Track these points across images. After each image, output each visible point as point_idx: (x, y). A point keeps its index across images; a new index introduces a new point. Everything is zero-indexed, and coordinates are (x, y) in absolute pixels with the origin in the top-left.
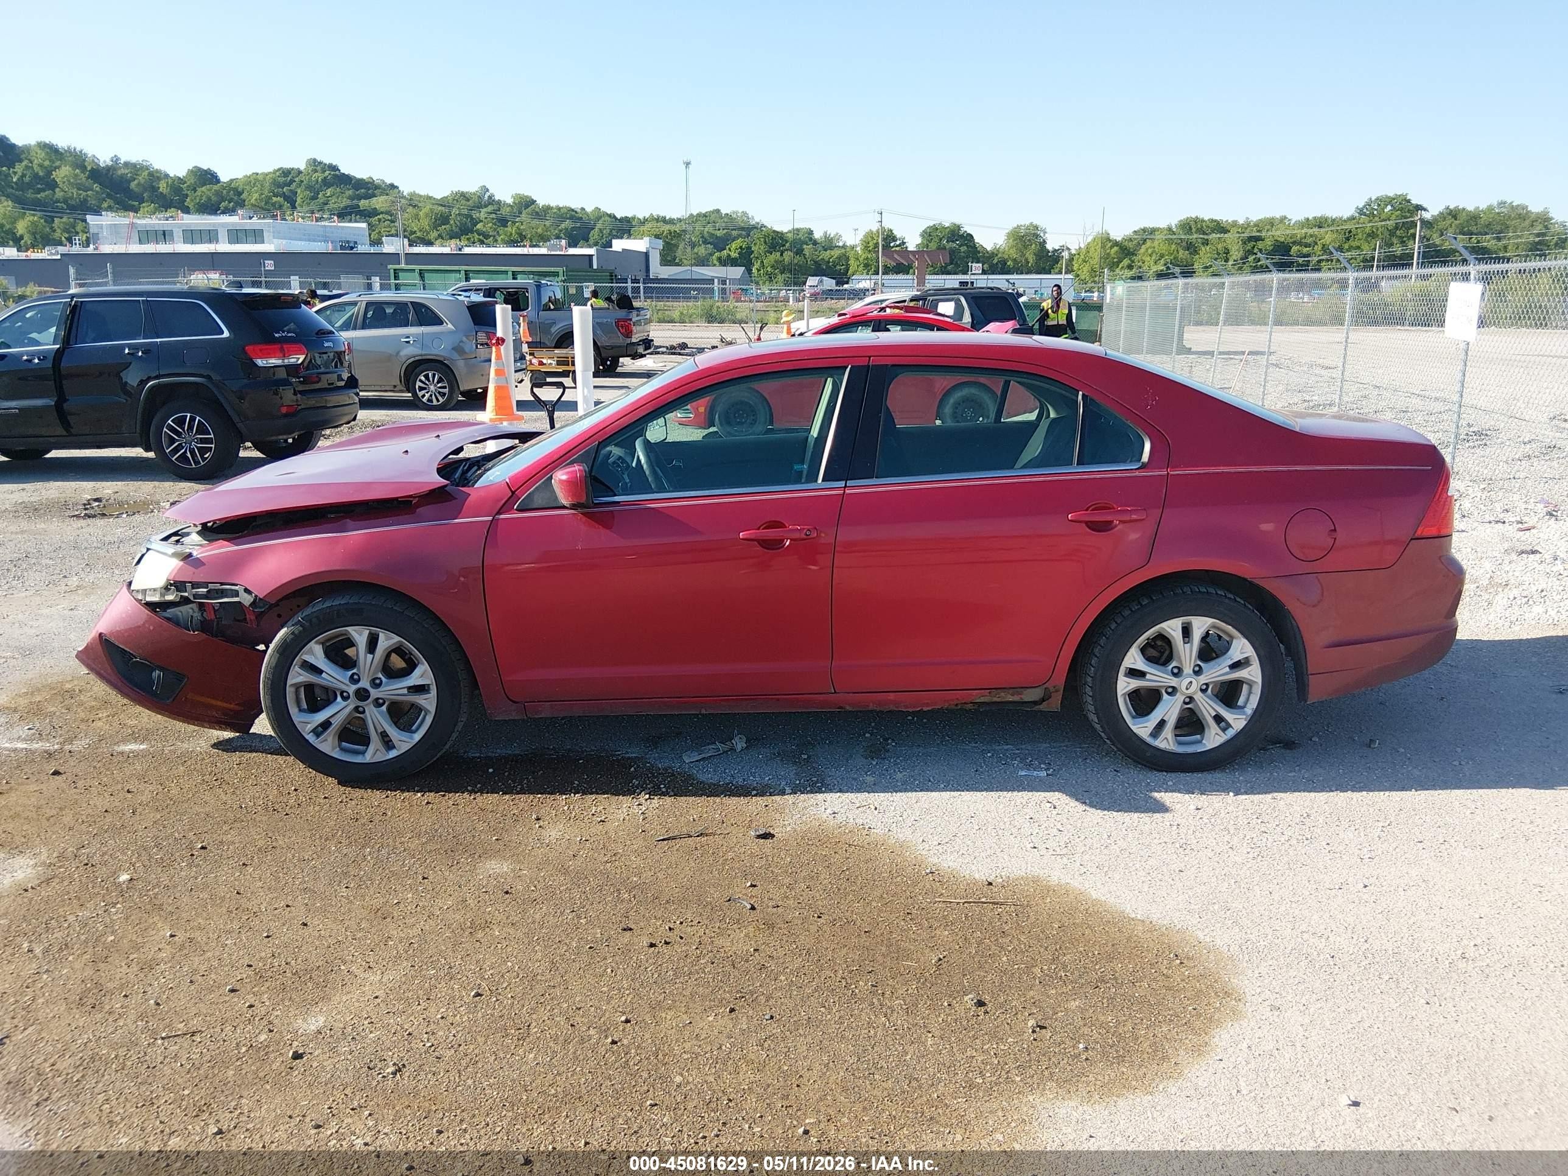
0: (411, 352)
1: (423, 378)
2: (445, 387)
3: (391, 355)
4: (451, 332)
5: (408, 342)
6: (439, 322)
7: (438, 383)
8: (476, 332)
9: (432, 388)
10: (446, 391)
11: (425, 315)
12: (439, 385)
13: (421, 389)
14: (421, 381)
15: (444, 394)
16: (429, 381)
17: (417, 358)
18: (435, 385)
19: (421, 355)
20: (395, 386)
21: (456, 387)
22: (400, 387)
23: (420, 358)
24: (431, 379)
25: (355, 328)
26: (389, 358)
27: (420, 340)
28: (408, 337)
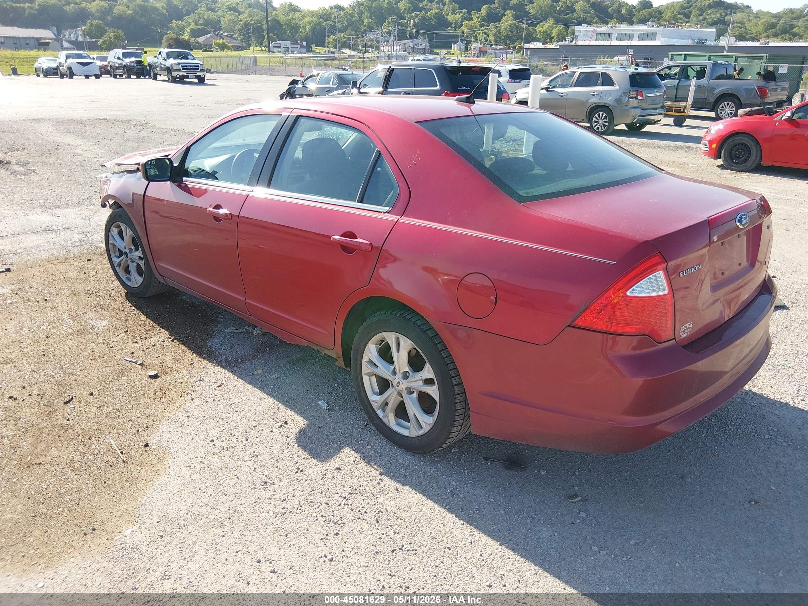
0: (594, 100)
1: (597, 116)
2: (606, 122)
3: (584, 102)
4: (617, 90)
5: (593, 95)
6: (612, 83)
7: (604, 119)
8: (630, 90)
9: (601, 121)
10: (606, 124)
11: (607, 80)
12: (605, 120)
13: (595, 122)
14: (596, 118)
15: (606, 126)
16: (600, 118)
17: (596, 104)
18: (602, 120)
19: (598, 103)
20: (583, 120)
21: (613, 122)
22: (585, 120)
23: (598, 104)
24: (601, 117)
25: (571, 86)
26: (583, 104)
27: (601, 94)
28: (594, 92)
